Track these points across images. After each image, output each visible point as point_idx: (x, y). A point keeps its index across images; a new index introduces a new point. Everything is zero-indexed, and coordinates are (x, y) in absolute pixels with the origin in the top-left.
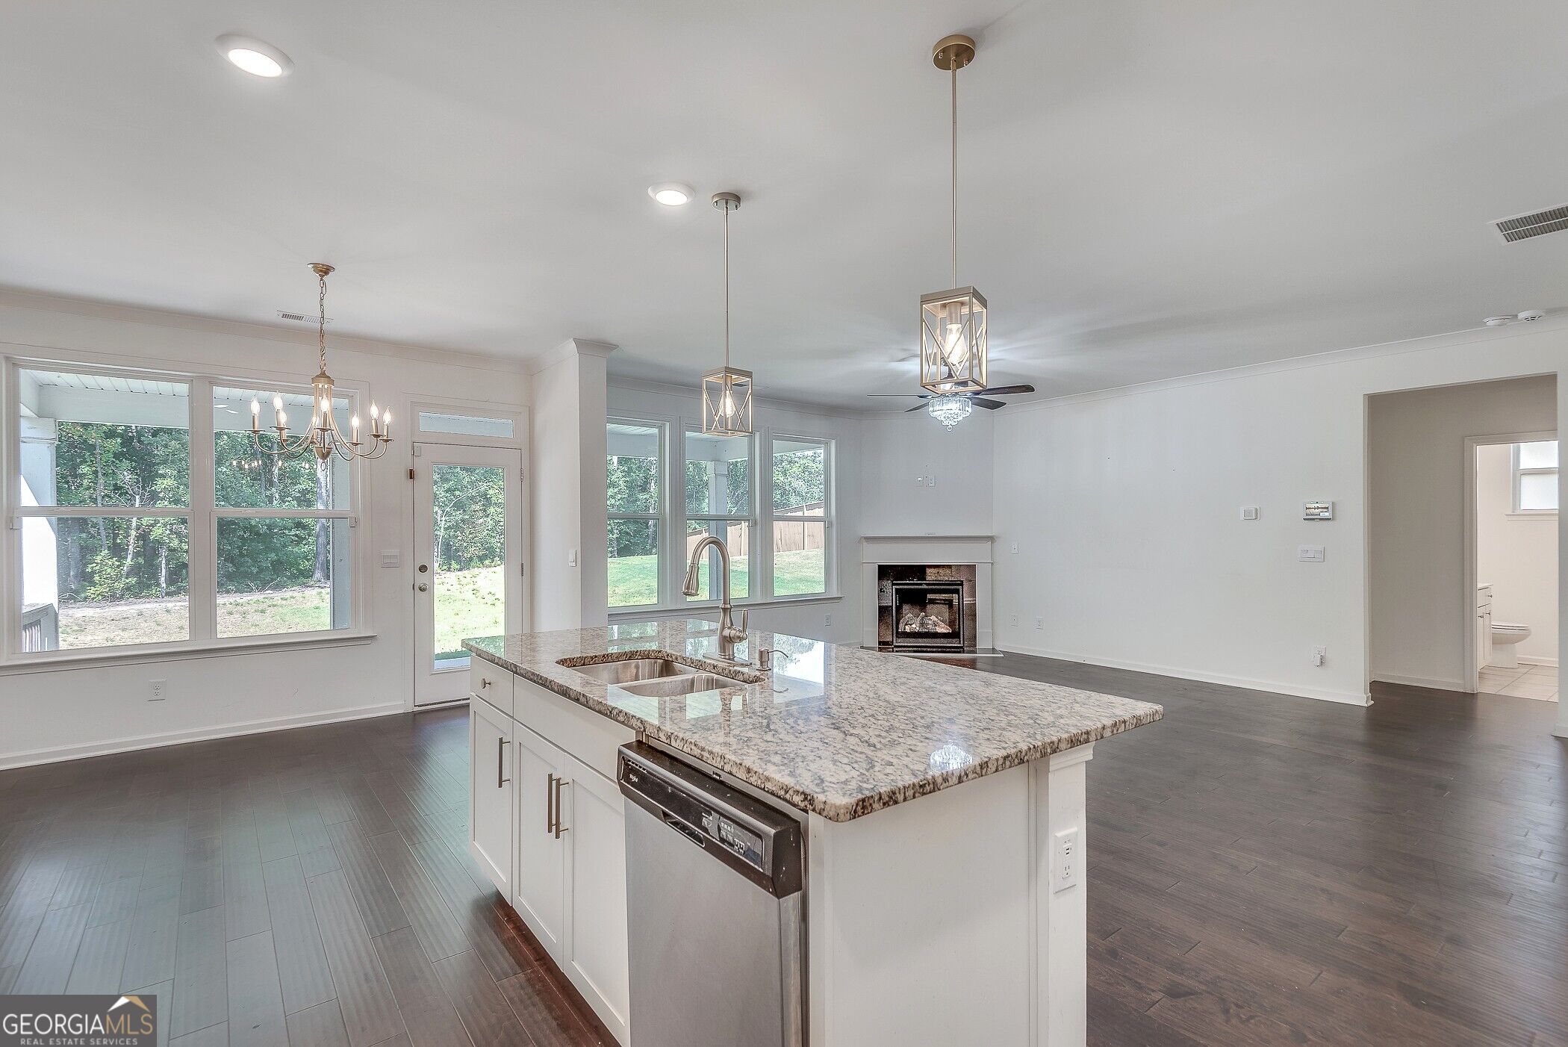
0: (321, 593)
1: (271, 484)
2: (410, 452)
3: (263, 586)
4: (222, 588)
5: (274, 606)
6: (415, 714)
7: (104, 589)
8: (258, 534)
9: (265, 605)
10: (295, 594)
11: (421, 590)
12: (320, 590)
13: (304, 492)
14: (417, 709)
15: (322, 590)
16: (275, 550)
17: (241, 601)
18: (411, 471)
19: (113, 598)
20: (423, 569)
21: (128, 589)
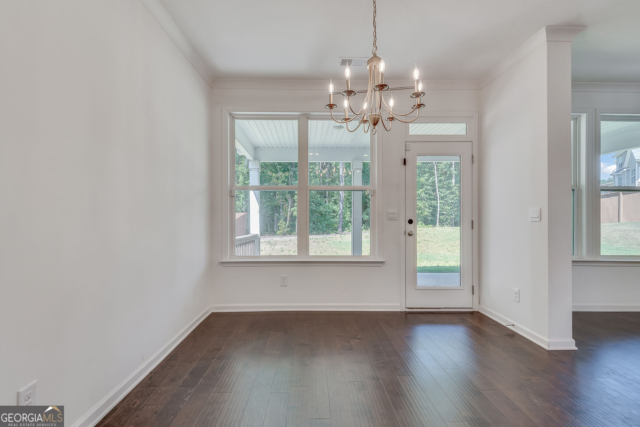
0: (341, 236)
1: (326, 197)
2: (404, 148)
3: (324, 232)
4: (311, 233)
5: (327, 240)
6: (407, 313)
7: (281, 232)
8: (322, 215)
9: (324, 240)
10: (333, 236)
11: (409, 235)
12: (340, 235)
13: (335, 200)
14: (407, 310)
15: (342, 235)
16: (327, 221)
17: (317, 238)
18: (405, 160)
19: (284, 234)
20: (411, 222)
21: (288, 232)
